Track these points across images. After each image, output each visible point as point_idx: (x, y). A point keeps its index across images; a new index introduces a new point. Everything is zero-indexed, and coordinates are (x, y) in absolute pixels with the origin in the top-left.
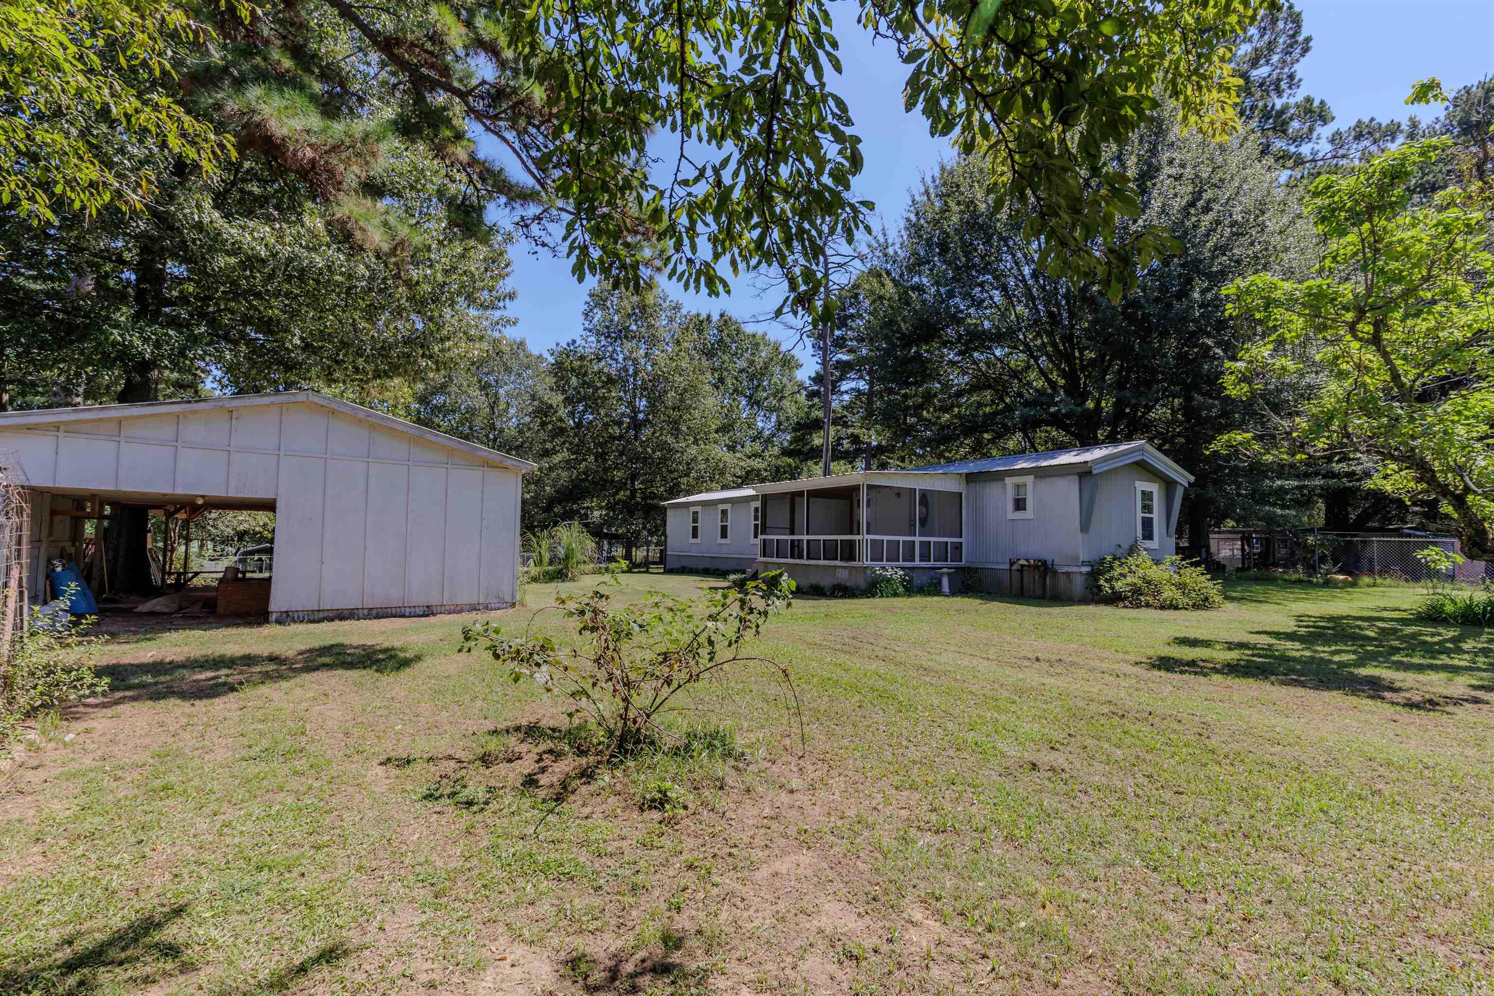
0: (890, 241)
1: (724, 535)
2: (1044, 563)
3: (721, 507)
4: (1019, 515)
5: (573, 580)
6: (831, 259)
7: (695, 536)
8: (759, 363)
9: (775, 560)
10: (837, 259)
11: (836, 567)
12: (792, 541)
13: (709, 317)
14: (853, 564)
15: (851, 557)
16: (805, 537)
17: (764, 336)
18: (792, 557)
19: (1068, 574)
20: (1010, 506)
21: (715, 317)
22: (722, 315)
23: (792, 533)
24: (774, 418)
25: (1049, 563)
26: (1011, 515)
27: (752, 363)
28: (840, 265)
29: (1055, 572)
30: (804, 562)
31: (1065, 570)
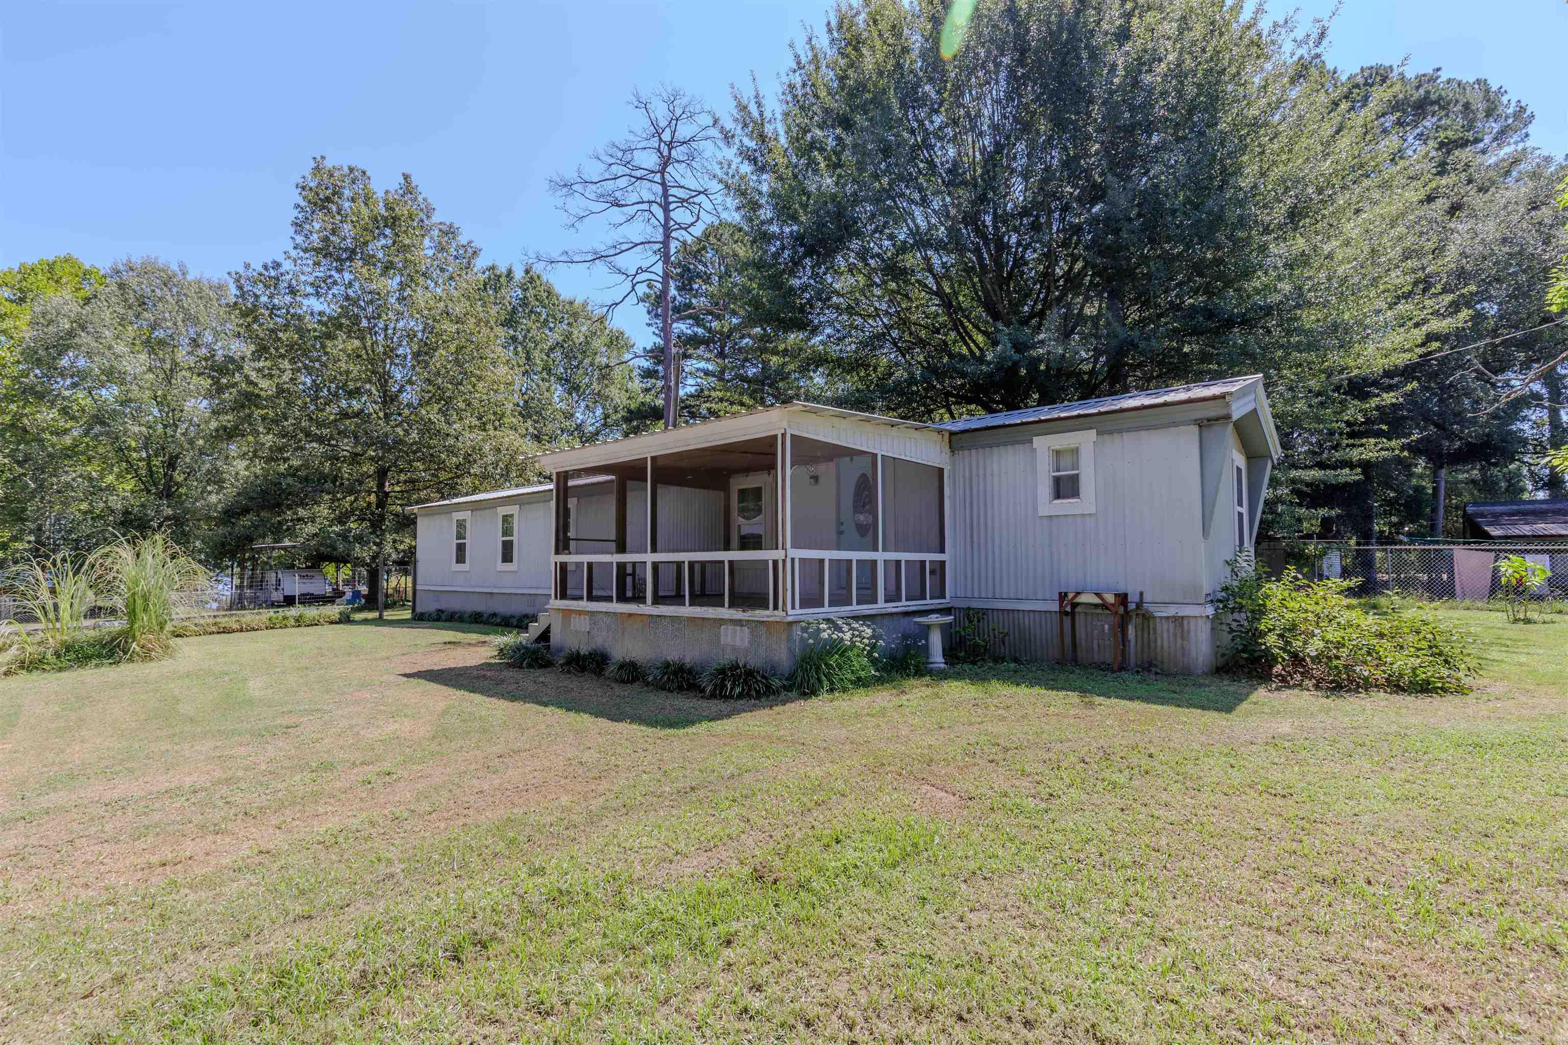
0: (768, 114)
1: (507, 557)
2: (1123, 598)
3: (503, 511)
4: (1065, 506)
5: (147, 656)
6: (672, 191)
7: (461, 559)
8: (578, 336)
9: (584, 605)
10: (682, 193)
11: (721, 622)
12: (621, 566)
13: (509, 273)
14: (759, 614)
15: (756, 600)
16: (650, 558)
17: (585, 304)
18: (622, 598)
19: (1178, 621)
20: (1045, 488)
21: (519, 274)
22: (527, 272)
23: (622, 548)
24: (599, 412)
25: (1133, 598)
26: (1048, 506)
27: (568, 336)
28: (683, 201)
29: (1147, 617)
30: (648, 609)
31: (1171, 611)
